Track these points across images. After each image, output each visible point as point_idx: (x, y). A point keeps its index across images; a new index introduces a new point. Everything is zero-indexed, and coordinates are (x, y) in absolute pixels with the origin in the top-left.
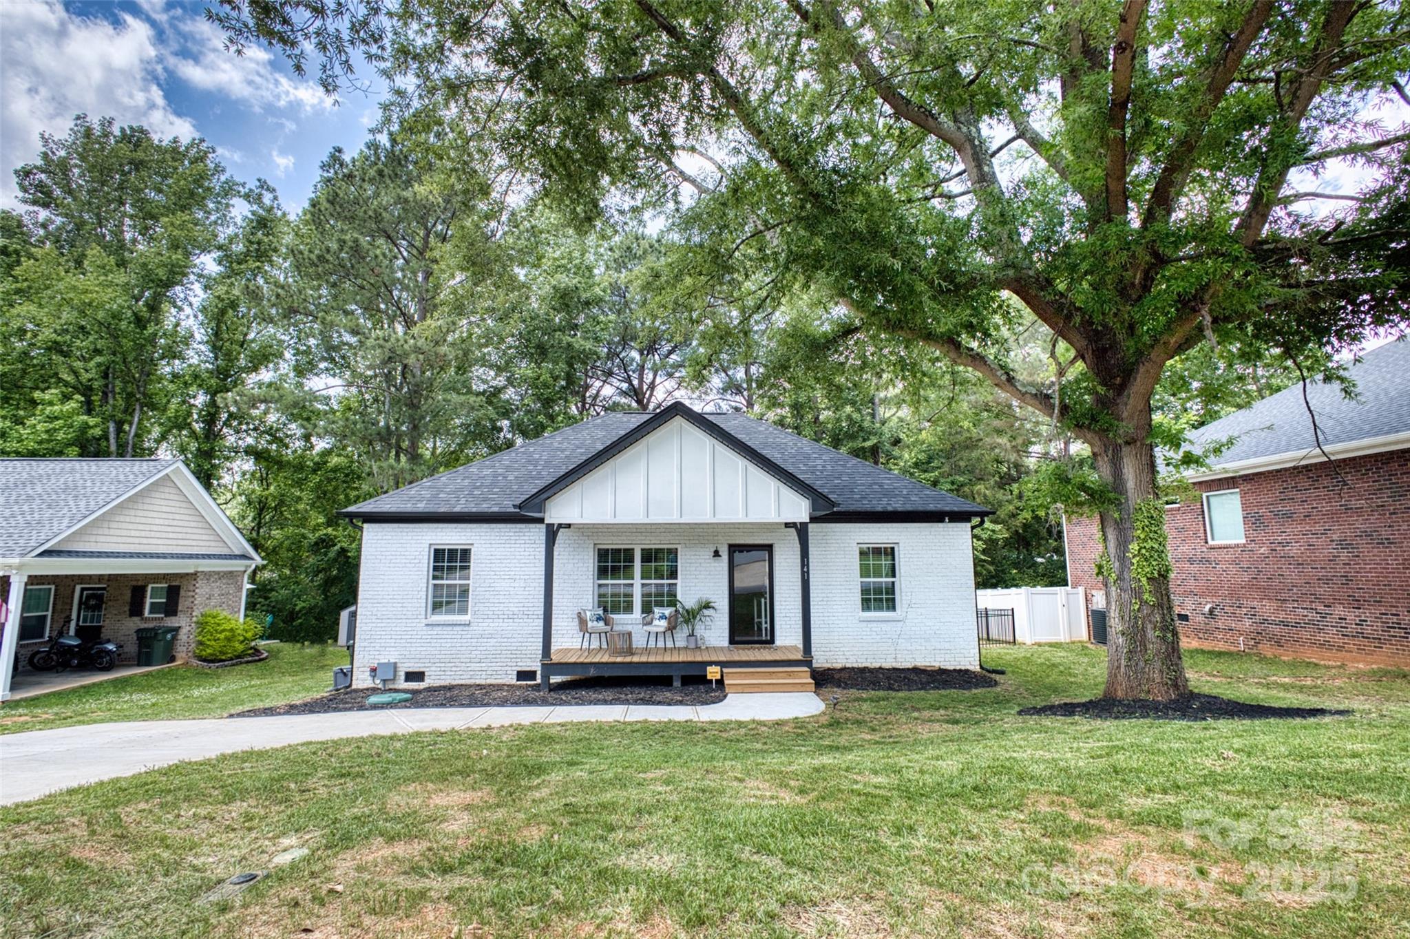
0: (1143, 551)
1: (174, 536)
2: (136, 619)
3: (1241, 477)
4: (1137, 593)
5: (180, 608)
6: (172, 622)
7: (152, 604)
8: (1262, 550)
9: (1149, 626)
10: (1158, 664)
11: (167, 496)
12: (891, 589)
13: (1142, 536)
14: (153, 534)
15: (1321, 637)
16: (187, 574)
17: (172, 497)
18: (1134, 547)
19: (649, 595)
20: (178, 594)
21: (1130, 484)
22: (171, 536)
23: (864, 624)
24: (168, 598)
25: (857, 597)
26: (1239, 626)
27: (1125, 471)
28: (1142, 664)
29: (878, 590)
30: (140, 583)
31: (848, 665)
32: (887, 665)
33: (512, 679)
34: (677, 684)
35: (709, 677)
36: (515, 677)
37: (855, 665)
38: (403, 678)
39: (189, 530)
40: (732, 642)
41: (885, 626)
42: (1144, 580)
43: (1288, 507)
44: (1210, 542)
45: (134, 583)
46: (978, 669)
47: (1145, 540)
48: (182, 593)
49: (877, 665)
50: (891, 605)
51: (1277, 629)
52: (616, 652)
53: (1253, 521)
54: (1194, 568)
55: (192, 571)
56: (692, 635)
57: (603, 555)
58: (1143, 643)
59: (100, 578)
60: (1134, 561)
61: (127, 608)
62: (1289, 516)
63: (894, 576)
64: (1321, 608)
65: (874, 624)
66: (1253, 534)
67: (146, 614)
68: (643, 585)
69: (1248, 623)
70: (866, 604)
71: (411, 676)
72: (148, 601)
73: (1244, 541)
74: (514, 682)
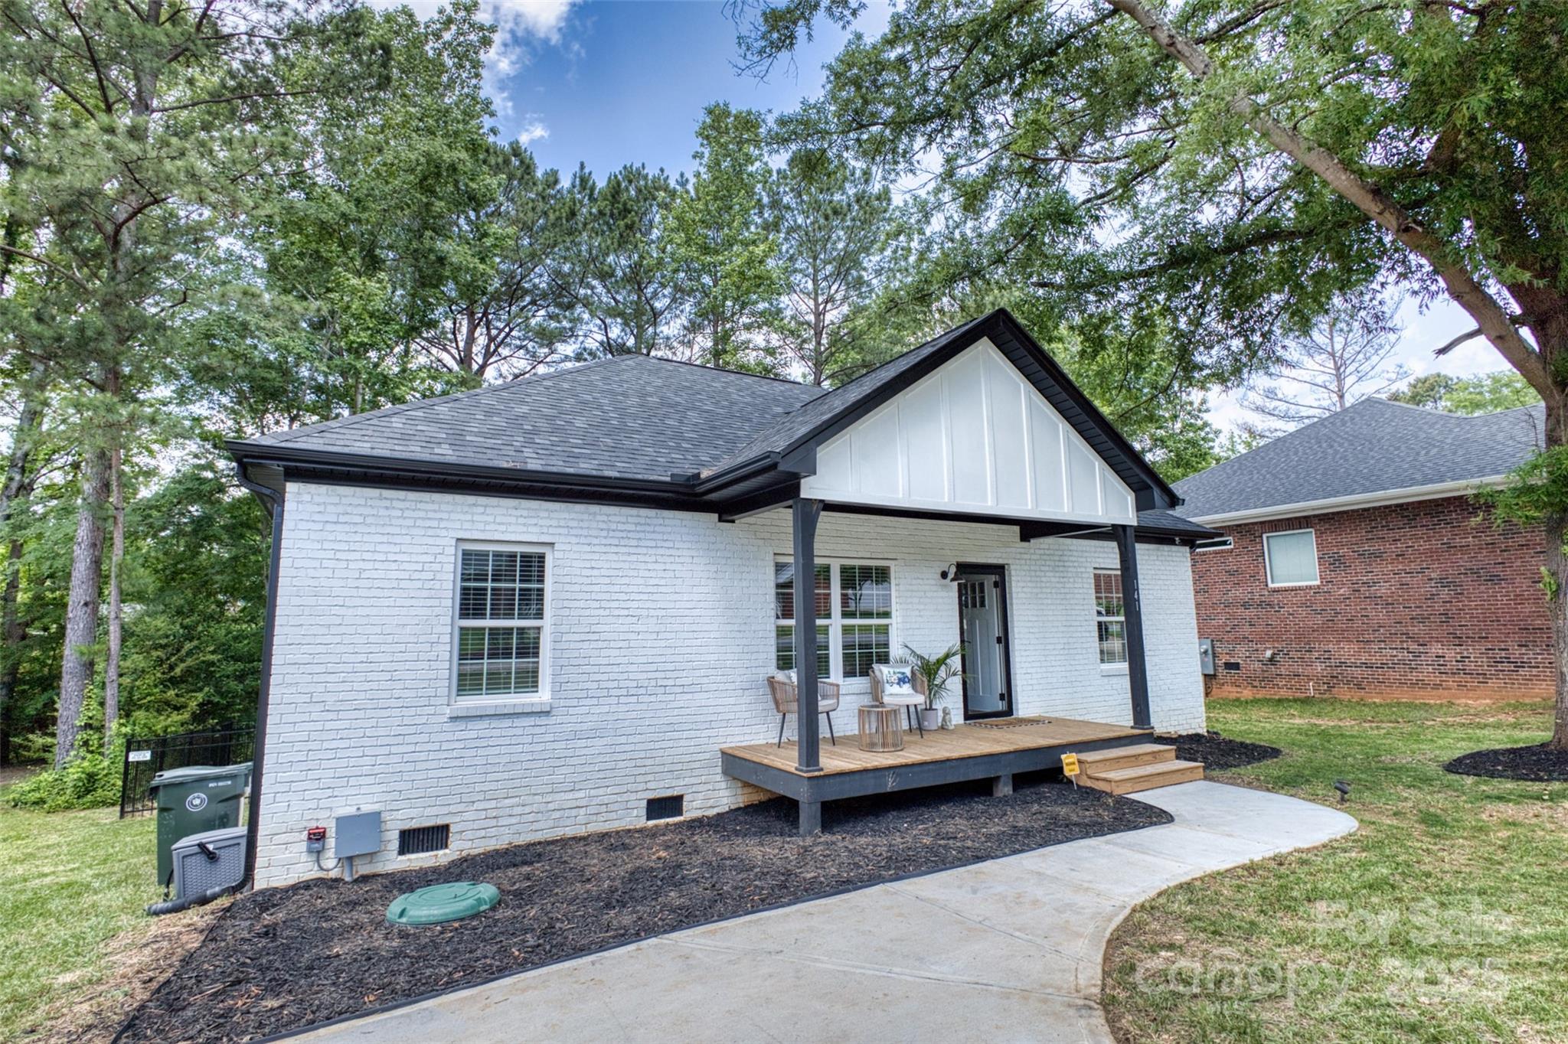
3: (1315, 516)
8: (1342, 591)
15: (1413, 676)
19: (853, 647)
23: (1106, 680)
25: (1097, 643)
26: (1308, 671)
33: (637, 818)
36: (644, 812)
38: (395, 844)
40: (967, 715)
43: (1376, 546)
44: (1271, 585)
46: (1205, 732)
51: (1357, 672)
53: (1331, 562)
54: (1251, 613)
56: (930, 707)
62: (1378, 556)
64: (1413, 647)
66: (1329, 576)
68: (844, 627)
69: (1319, 667)
71: (413, 839)
73: (1318, 583)
74: (642, 822)
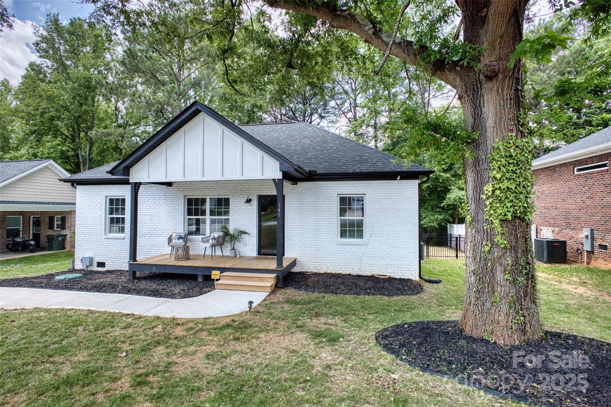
0: (498, 192)
1: (56, 194)
2: (51, 230)
4: (489, 235)
5: (66, 226)
6: (64, 232)
7: (57, 224)
9: (499, 269)
10: (505, 308)
11: (49, 176)
12: (360, 224)
13: (498, 176)
14: (42, 194)
16: (68, 212)
17: (52, 177)
18: (488, 188)
19: (215, 225)
20: (65, 220)
21: (490, 123)
22: (54, 194)
23: (340, 246)
24: (62, 222)
25: (337, 229)
27: (485, 109)
28: (488, 305)
29: (352, 224)
30: (52, 215)
31: (329, 272)
32: (354, 273)
34: (200, 279)
35: (212, 277)
37: (333, 272)
38: (96, 265)
39: (65, 192)
40: (259, 253)
41: (354, 248)
42: (496, 223)
45: (50, 215)
46: (417, 279)
47: (500, 181)
48: (67, 220)
49: (347, 273)
50: (360, 234)
52: (178, 258)
55: (69, 210)
56: (233, 249)
57: (190, 202)
58: (492, 284)
59: (38, 213)
60: (487, 203)
61: (48, 226)
63: (363, 216)
65: (347, 247)
67: (55, 229)
68: (211, 219)
70: (343, 234)
71: (100, 265)
72: (56, 223)
